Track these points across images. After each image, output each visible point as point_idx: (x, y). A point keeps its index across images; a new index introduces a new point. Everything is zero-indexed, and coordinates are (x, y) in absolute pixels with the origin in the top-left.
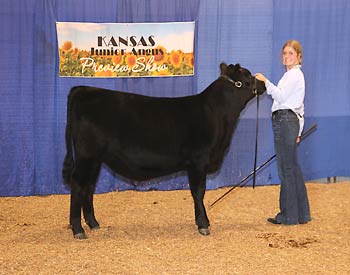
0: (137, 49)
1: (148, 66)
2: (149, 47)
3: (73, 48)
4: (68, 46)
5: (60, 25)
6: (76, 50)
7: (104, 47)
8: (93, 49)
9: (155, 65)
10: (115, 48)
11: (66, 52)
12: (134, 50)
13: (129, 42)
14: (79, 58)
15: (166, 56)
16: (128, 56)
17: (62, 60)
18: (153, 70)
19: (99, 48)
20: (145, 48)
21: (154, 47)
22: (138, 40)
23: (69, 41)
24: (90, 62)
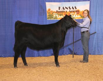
0: (71, 10)
1: (74, 16)
2: (75, 10)
3: (51, 10)
4: (49, 10)
5: (47, 3)
6: (52, 11)
7: (61, 10)
8: (57, 11)
9: (77, 15)
10: (64, 10)
11: (49, 12)
12: (70, 11)
13: (69, 8)
14: (53, 13)
15: (80, 12)
16: (68, 13)
17: (47, 14)
18: (76, 17)
19: (59, 10)
20: (74, 10)
21: (76, 10)
22: (71, 8)
23: (50, 8)
24: (56, 15)
